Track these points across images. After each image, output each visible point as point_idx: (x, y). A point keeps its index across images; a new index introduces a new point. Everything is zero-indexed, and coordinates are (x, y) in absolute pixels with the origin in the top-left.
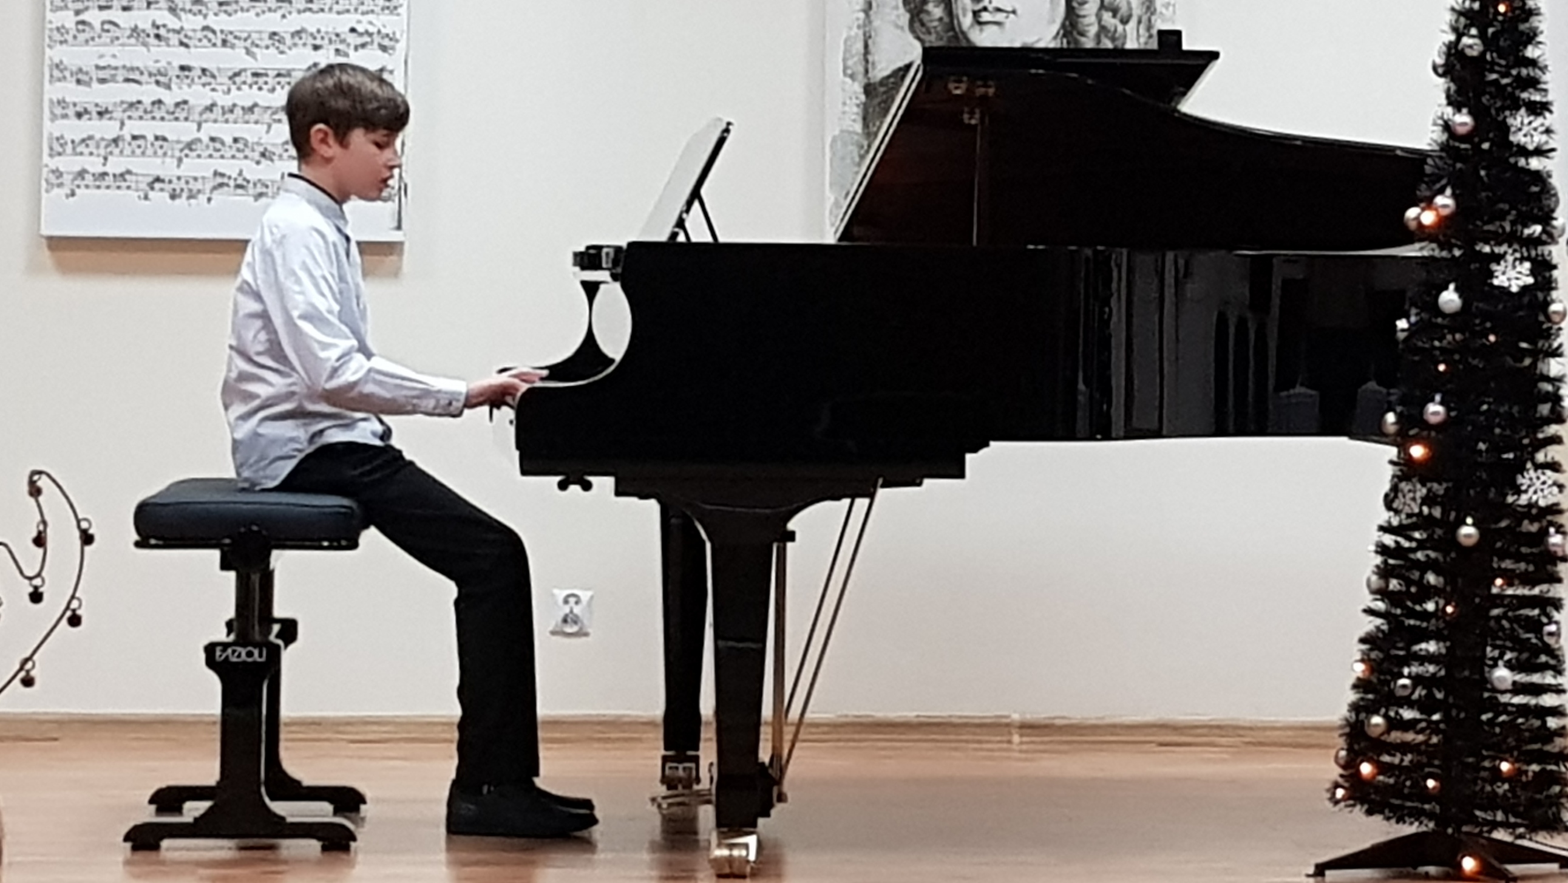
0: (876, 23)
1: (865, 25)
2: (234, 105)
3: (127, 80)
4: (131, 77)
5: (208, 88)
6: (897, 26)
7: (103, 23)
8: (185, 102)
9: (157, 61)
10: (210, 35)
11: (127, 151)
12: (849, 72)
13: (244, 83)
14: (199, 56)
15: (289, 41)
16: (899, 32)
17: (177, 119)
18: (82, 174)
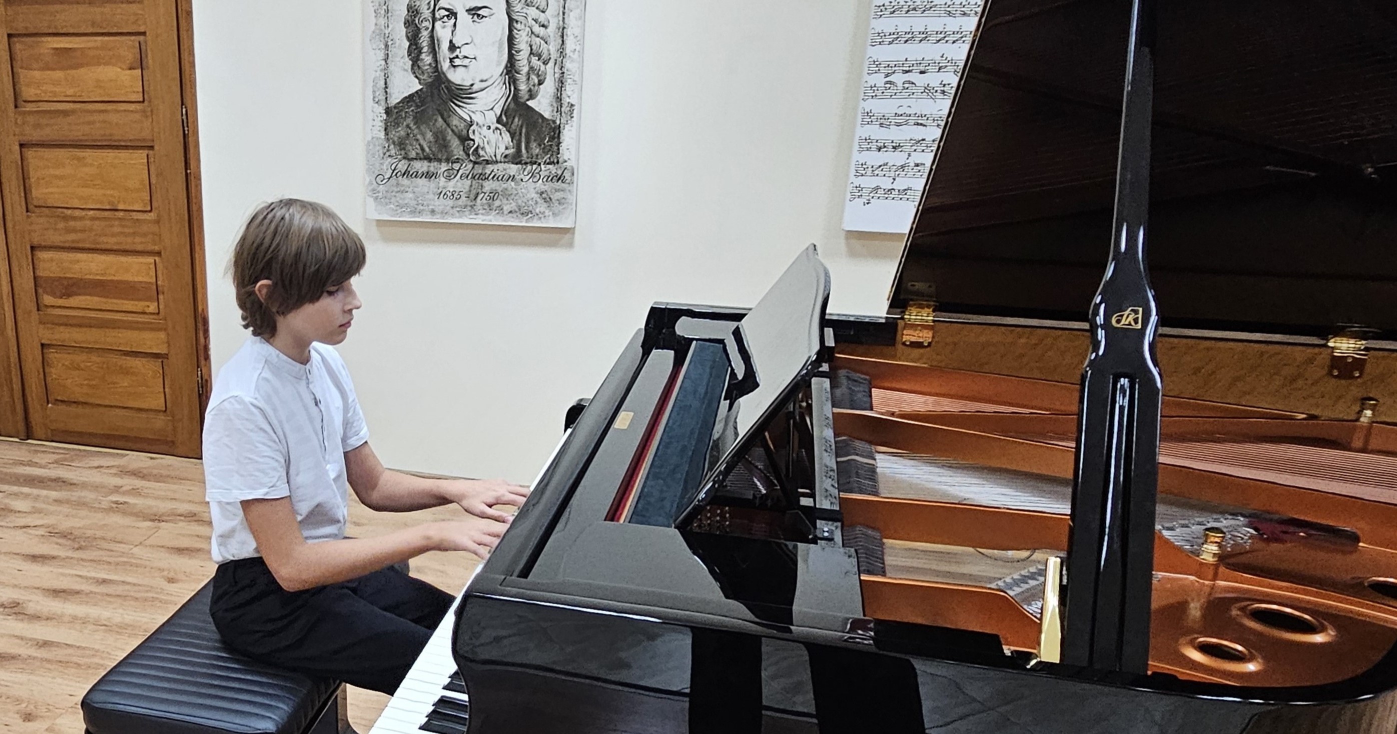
0: (392, 67)
1: (385, 69)
6: (407, 71)
12: (377, 100)
16: (406, 73)
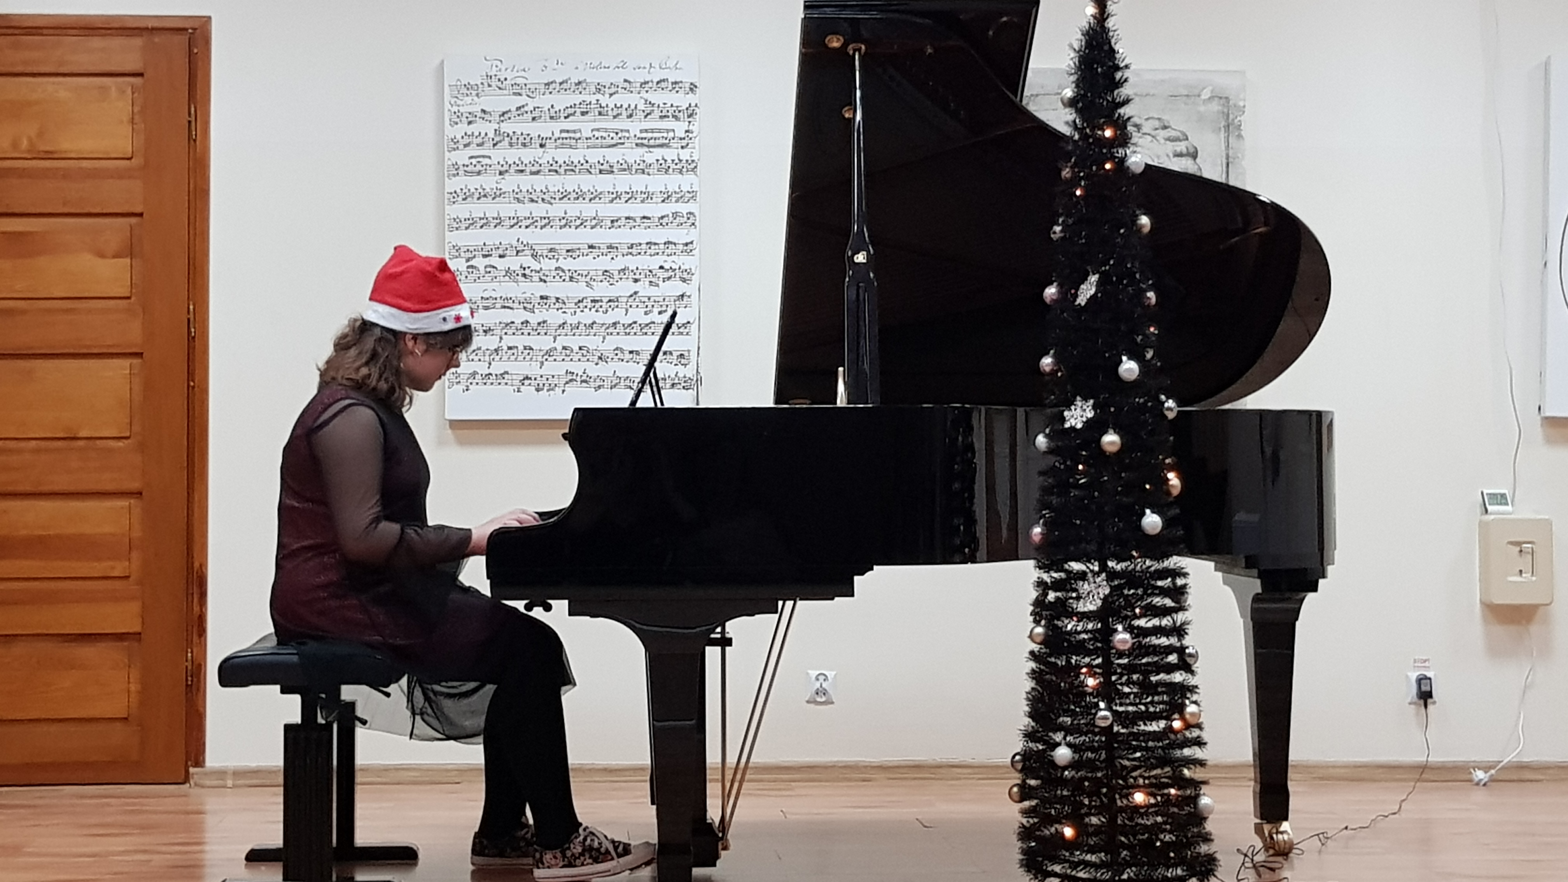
2: (579, 323)
3: (504, 307)
4: (507, 305)
5: (560, 311)
7: (486, 267)
8: (544, 322)
9: (524, 293)
10: (561, 274)
11: (505, 358)
13: (586, 307)
14: (554, 289)
15: (616, 277)
17: (539, 334)
18: (474, 374)
